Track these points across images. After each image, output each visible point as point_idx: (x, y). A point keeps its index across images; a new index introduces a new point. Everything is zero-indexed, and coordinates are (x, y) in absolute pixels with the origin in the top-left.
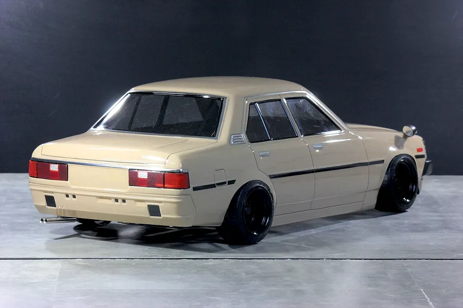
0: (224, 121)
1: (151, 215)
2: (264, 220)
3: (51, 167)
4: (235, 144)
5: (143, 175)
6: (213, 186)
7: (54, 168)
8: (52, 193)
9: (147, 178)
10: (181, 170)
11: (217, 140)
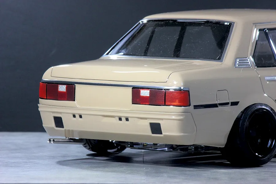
0: (230, 45)
1: (153, 133)
2: (270, 142)
3: (59, 88)
4: (240, 68)
5: (145, 93)
6: (215, 106)
7: (62, 88)
8: (61, 113)
9: (149, 96)
10: (182, 88)
11: (222, 63)
